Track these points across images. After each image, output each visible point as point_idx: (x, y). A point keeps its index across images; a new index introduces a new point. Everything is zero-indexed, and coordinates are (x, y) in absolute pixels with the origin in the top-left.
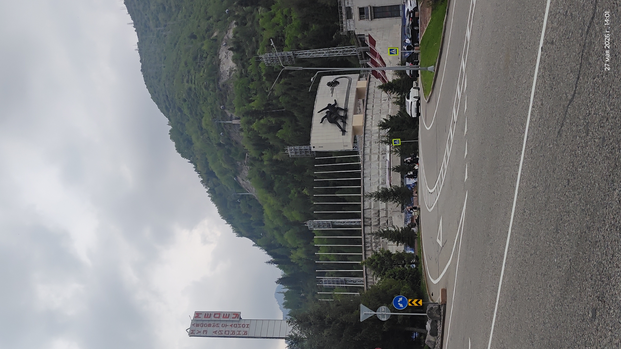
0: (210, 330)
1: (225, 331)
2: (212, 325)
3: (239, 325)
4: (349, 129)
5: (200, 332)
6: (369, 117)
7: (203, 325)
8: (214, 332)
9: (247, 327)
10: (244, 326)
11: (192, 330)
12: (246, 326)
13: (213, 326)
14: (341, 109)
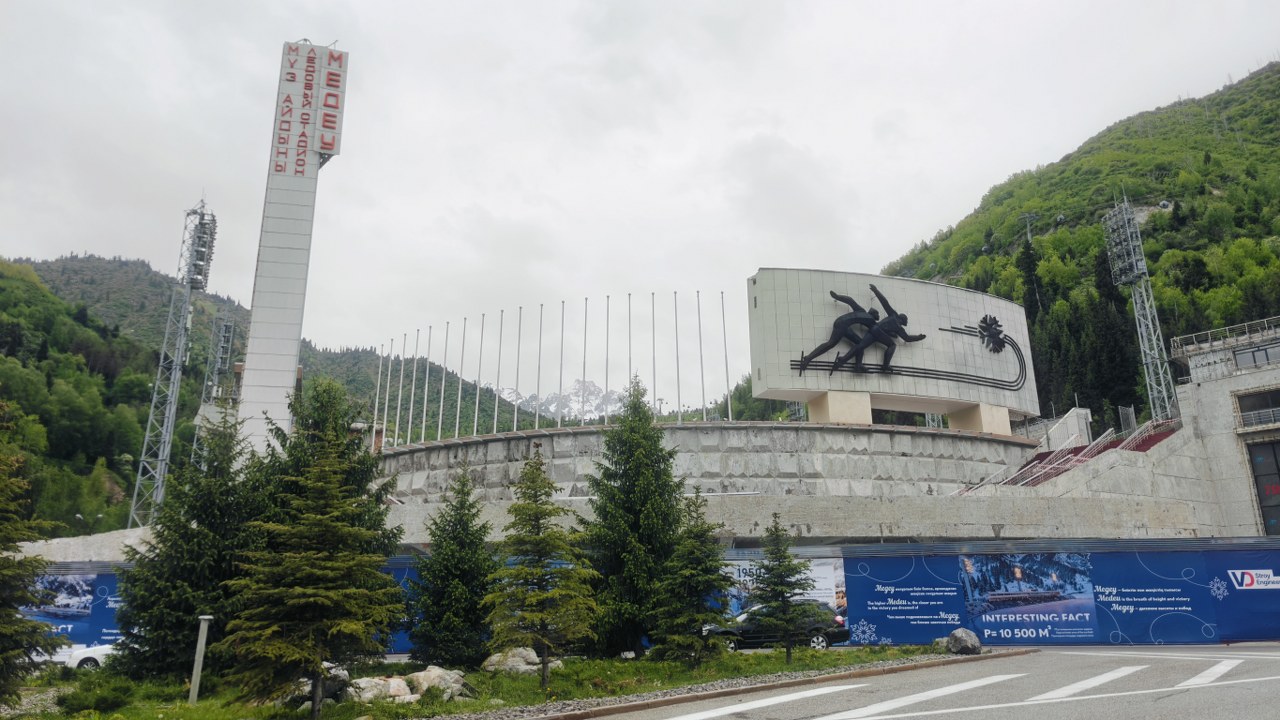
0: (297, 90)
1: (288, 122)
2: (307, 92)
3: (304, 152)
4: (814, 381)
5: (292, 67)
6: (862, 442)
7: (310, 72)
8: (288, 97)
9: (297, 172)
10: (300, 163)
11: (297, 49)
12: (300, 169)
13: (306, 94)
14: (888, 356)
